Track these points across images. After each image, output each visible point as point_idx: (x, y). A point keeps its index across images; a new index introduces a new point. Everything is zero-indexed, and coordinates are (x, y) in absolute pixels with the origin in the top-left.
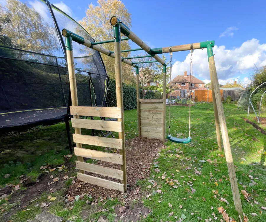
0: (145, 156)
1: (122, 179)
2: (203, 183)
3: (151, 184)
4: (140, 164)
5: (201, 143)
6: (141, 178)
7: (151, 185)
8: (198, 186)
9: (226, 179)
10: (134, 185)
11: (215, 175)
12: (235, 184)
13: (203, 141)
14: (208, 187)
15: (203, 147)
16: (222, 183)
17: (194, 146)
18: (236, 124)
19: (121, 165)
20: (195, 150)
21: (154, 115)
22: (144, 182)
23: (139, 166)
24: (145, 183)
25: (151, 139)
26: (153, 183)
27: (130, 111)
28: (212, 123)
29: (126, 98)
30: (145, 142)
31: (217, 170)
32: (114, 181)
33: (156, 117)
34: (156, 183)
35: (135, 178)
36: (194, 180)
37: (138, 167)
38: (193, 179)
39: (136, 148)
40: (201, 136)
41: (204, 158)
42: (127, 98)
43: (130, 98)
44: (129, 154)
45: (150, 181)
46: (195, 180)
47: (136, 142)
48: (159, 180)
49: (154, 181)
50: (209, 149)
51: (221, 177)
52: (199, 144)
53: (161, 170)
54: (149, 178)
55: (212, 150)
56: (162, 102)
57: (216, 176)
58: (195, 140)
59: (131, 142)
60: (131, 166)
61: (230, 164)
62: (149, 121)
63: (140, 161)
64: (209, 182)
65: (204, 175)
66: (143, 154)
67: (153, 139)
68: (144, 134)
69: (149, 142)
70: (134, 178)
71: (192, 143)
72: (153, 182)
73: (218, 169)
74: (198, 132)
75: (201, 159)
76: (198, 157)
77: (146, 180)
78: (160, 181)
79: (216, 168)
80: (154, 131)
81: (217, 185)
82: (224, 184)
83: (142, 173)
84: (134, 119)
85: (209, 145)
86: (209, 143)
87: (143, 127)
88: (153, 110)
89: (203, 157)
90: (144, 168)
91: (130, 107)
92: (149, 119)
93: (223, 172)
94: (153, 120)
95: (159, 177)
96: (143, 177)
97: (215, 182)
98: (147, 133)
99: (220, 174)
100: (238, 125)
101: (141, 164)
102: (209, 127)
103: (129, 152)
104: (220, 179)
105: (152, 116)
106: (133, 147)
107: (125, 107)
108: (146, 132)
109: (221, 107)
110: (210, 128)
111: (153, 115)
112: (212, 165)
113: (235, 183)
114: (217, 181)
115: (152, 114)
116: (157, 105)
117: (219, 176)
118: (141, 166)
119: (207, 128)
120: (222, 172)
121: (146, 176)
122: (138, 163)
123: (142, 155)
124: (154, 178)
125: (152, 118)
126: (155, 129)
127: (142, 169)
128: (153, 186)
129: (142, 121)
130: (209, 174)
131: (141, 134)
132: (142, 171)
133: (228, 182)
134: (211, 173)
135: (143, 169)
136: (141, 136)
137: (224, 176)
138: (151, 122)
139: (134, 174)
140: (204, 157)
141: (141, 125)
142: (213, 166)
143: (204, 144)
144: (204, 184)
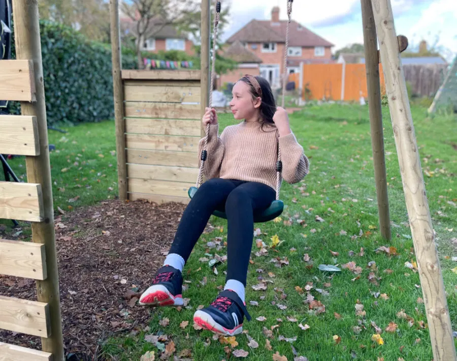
0: (138, 256)
1: (44, 334)
2: (336, 337)
3: (153, 348)
4: (119, 284)
5: (322, 214)
6: (121, 329)
7: (153, 353)
8: (318, 348)
9: (410, 324)
10: (91, 355)
11: (371, 311)
12: (444, 335)
13: (329, 209)
14: (351, 351)
15: (331, 226)
16: (396, 337)
17: (301, 224)
18: (431, 160)
19: (40, 281)
20: (305, 236)
21: (173, 125)
22: (129, 342)
23: (115, 288)
24: (132, 345)
25: (163, 206)
26: (161, 346)
27: (96, 125)
28: (358, 156)
29: (83, 81)
30: (142, 213)
31: (378, 294)
32: (17, 344)
33: (180, 132)
34: (172, 344)
35: (96, 330)
36: (303, 328)
37: (111, 294)
38: (301, 325)
39: (107, 233)
40: (323, 193)
41: (335, 260)
42: (89, 82)
43: (97, 82)
44: (83, 250)
45: (152, 339)
46: (308, 330)
47: (109, 213)
48: (184, 334)
49: (165, 338)
50: (349, 231)
51: (393, 317)
52: (319, 218)
53: (191, 302)
54: (148, 328)
55: (358, 234)
56: (198, 81)
57: (375, 314)
58: (304, 206)
59: (92, 213)
60: (86, 291)
61: (429, 268)
62: (157, 146)
63: (119, 273)
64: (355, 333)
65: (336, 311)
66: (133, 249)
67: (168, 204)
68: (138, 189)
69: (154, 213)
70: (91, 330)
71: (297, 216)
72: (160, 341)
73: (383, 293)
74: (315, 181)
75: (326, 263)
76: (317, 256)
77: (138, 334)
78: (187, 337)
79: (374, 290)
80: (174, 178)
81: (381, 342)
82: (404, 337)
83: (125, 313)
84: (108, 145)
85: (350, 219)
86: (348, 215)
87: (133, 166)
88: (168, 108)
89: (332, 256)
90: (132, 297)
91: (98, 111)
92: (157, 139)
93: (397, 301)
94: (167, 141)
95: (184, 324)
96: (128, 325)
97: (375, 332)
98: (148, 185)
99: (390, 307)
100: (436, 162)
101: (124, 281)
102: (346, 168)
103: (82, 245)
104: (390, 322)
105: (166, 127)
106: (98, 229)
107: (83, 110)
108: (145, 180)
109: (396, 71)
110: (352, 171)
111: (168, 123)
112: (361, 280)
113: (444, 329)
114: (379, 329)
115: (165, 121)
116: (182, 91)
117: (384, 315)
118: (122, 288)
119: (342, 172)
120: (394, 302)
121: (136, 322)
122: (113, 280)
123: (129, 254)
124: (165, 329)
125: (167, 133)
126: (175, 169)
127: (127, 298)
128: (160, 356)
129: (133, 145)
130: (354, 309)
131: (128, 190)
132: (125, 307)
133: (414, 332)
134: (358, 307)
135: (129, 299)
136: (128, 196)
137: (402, 314)
138: (162, 147)
139: (94, 316)
140: (336, 256)
141: (130, 158)
142: (365, 282)
143: (334, 218)
144: (338, 340)
